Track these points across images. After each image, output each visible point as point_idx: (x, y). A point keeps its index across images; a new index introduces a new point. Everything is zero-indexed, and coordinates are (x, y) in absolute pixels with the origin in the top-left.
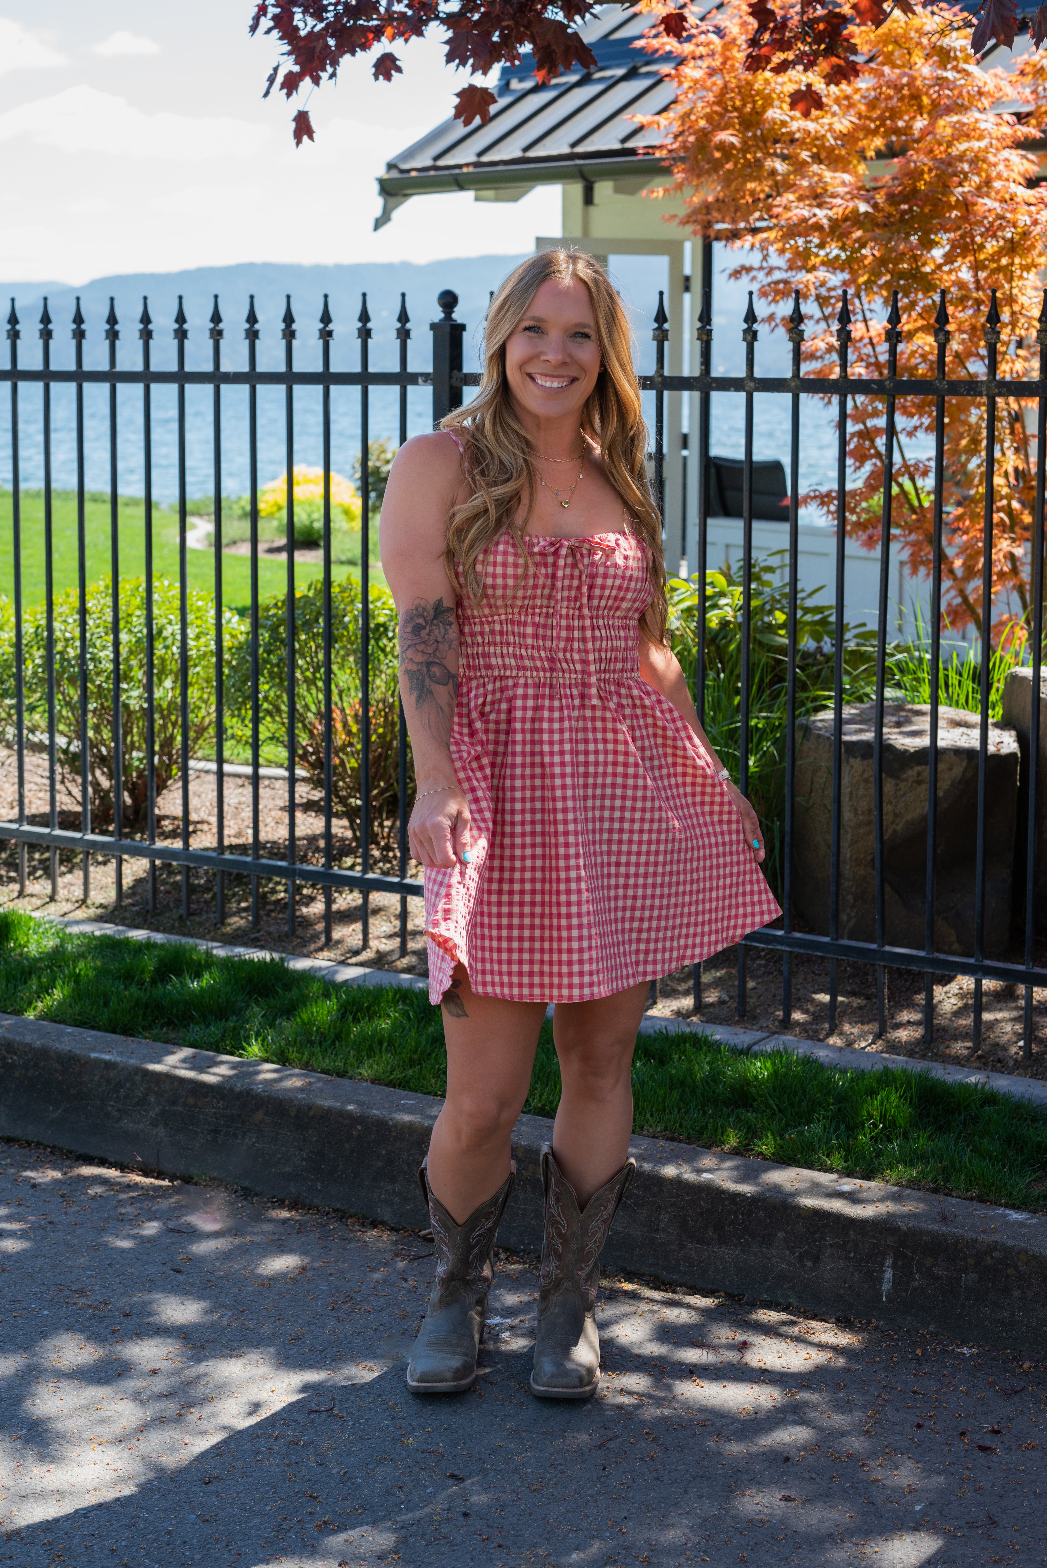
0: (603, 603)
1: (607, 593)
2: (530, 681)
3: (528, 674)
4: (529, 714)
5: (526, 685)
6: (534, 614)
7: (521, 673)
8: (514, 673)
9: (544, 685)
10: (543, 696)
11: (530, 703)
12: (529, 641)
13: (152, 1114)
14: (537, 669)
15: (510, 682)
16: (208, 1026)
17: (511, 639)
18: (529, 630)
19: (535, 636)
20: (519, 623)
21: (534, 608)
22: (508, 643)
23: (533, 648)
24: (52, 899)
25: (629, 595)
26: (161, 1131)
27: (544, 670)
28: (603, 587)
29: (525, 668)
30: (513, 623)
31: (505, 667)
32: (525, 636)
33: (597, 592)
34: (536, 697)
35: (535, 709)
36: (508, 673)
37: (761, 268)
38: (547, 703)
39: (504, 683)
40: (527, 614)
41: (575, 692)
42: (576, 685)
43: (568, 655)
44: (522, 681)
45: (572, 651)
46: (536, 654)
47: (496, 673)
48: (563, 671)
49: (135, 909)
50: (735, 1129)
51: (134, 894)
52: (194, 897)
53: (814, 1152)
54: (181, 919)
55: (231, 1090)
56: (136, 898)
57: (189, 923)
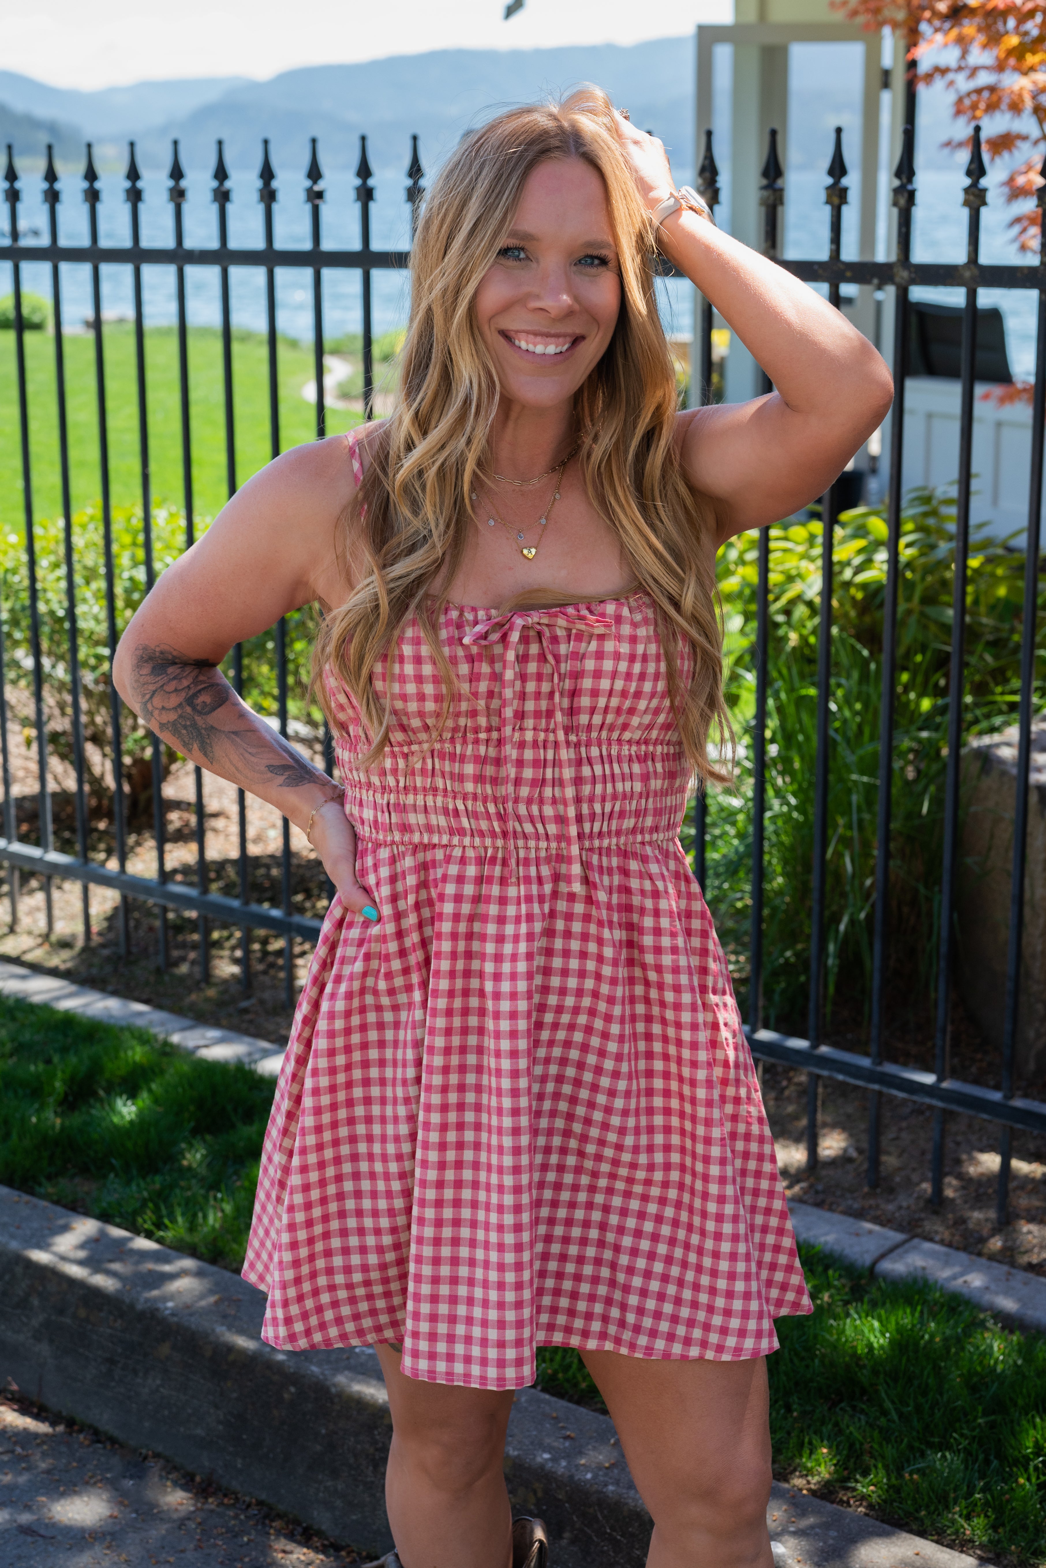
2: (470, 853)
3: (467, 841)
4: (466, 908)
5: (463, 861)
6: (476, 742)
7: (456, 840)
8: (445, 839)
9: (493, 860)
10: (490, 880)
11: (469, 890)
12: (469, 787)
13: (35, 1322)
14: (482, 834)
15: (439, 854)
16: (128, 1183)
17: (440, 783)
18: (469, 769)
20: (453, 757)
21: (476, 730)
22: (435, 790)
23: (475, 797)
24: (12, 929)
26: (44, 1349)
29: (461, 832)
30: (442, 756)
31: (429, 829)
32: (461, 778)
33: (585, 701)
34: (479, 880)
35: (476, 899)
36: (435, 840)
37: (960, 69)
38: (495, 890)
39: (429, 856)
40: (465, 742)
41: (545, 871)
42: (548, 860)
44: (457, 853)
45: (541, 802)
46: (480, 808)
47: (416, 838)
48: (525, 837)
49: (106, 952)
50: (830, 1448)
51: (110, 928)
52: (180, 938)
53: (947, 1508)
54: (159, 971)
55: (132, 1306)
56: (111, 936)
57: (166, 978)
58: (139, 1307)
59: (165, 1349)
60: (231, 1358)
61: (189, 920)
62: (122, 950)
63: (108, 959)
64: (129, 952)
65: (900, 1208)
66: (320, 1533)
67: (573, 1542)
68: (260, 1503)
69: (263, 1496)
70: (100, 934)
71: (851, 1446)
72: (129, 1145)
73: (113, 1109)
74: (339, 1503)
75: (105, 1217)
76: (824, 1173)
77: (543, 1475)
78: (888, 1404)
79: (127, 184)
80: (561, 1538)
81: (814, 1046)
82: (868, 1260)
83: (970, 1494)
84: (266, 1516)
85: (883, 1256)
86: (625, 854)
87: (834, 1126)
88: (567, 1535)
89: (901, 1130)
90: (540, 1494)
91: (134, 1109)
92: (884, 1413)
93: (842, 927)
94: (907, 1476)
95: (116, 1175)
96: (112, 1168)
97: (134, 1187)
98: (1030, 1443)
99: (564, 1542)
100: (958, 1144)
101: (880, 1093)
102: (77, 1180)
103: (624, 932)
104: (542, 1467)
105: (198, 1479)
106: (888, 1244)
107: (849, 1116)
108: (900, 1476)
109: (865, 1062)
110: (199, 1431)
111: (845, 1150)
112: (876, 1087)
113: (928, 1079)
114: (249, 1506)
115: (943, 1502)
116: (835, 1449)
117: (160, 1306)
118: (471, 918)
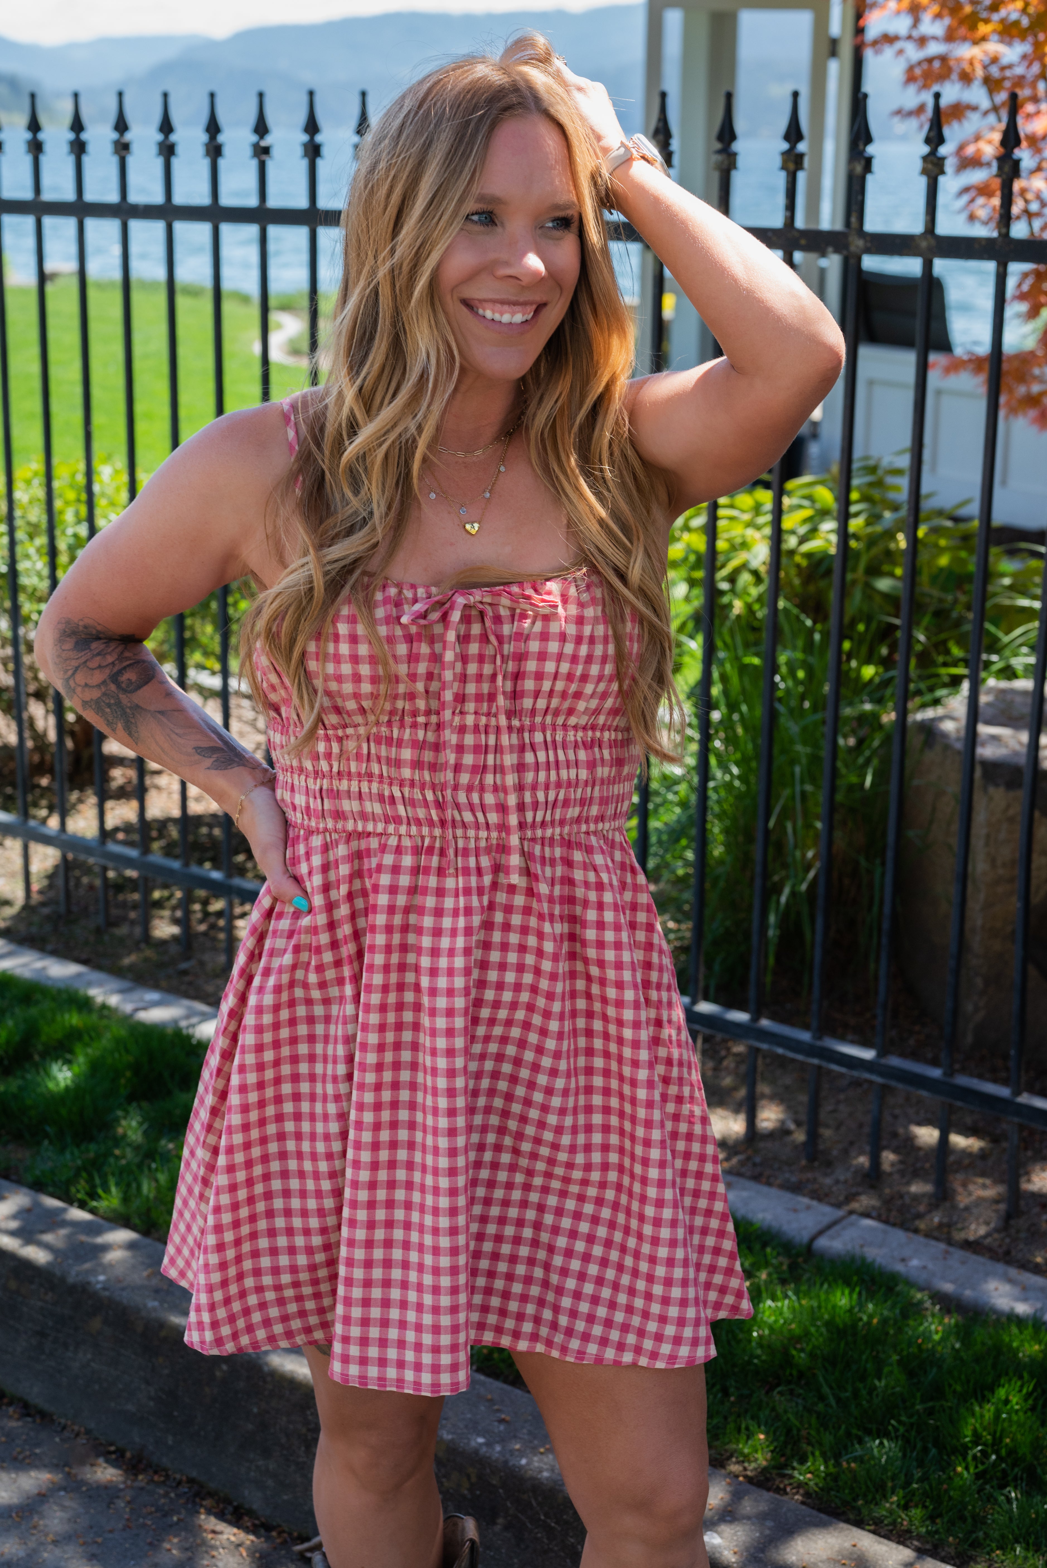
0: (541, 704)
1: (546, 685)
2: (407, 843)
3: (403, 829)
4: (401, 900)
5: (399, 850)
6: (414, 725)
7: (391, 828)
8: (380, 828)
9: (430, 850)
10: (427, 871)
11: (405, 880)
12: (406, 773)
14: (418, 823)
15: (374, 843)
17: (375, 768)
18: (407, 754)
19: (417, 764)
20: (389, 741)
21: (414, 714)
22: (370, 775)
23: (412, 784)
25: (589, 689)
27: (431, 823)
28: (539, 676)
29: (397, 820)
30: (378, 741)
31: (364, 816)
32: (398, 763)
33: (529, 685)
34: (416, 871)
35: (413, 890)
36: (370, 827)
37: (911, 38)
38: (433, 881)
39: (363, 844)
40: (402, 726)
41: (485, 862)
42: (488, 850)
43: (475, 798)
44: (393, 841)
45: (482, 789)
46: (418, 796)
47: (350, 826)
48: (464, 826)
49: (46, 911)
50: (767, 1434)
51: (50, 886)
52: (121, 897)
53: (885, 1497)
54: (98, 931)
55: (63, 1280)
56: (51, 894)
57: (106, 938)
58: (71, 1280)
59: (96, 1324)
60: (163, 1334)
61: (130, 880)
62: (62, 909)
63: (48, 918)
64: (69, 911)
65: (837, 1182)
66: (250, 1513)
67: (506, 1528)
68: (191, 1481)
69: (194, 1474)
70: (41, 892)
71: (789, 1431)
72: (64, 1112)
73: (48, 1074)
74: (270, 1483)
75: (38, 1186)
76: (762, 1145)
77: (478, 1460)
78: (826, 1390)
79: (71, 136)
80: (494, 1523)
81: (755, 1019)
82: (805, 1236)
83: (908, 1483)
84: (197, 1494)
85: (821, 1233)
86: (568, 844)
87: (772, 1098)
88: (500, 1521)
89: (838, 1102)
90: (474, 1479)
91: (69, 1074)
92: (822, 1398)
93: (783, 899)
94: (845, 1465)
95: (51, 1142)
96: (47, 1136)
97: (68, 1156)
98: (968, 1432)
99: (498, 1528)
100: (895, 1117)
101: (819, 1068)
102: (10, 1147)
103: (566, 925)
104: (476, 1452)
105: (128, 1455)
106: (826, 1220)
107: (787, 1088)
108: (838, 1464)
109: (805, 1036)
110: (130, 1407)
111: (783, 1122)
112: (815, 1061)
113: (868, 1054)
114: (179, 1483)
115: (880, 1490)
116: (772, 1434)
117: (92, 1279)
118: (407, 910)
